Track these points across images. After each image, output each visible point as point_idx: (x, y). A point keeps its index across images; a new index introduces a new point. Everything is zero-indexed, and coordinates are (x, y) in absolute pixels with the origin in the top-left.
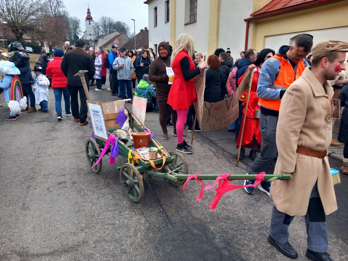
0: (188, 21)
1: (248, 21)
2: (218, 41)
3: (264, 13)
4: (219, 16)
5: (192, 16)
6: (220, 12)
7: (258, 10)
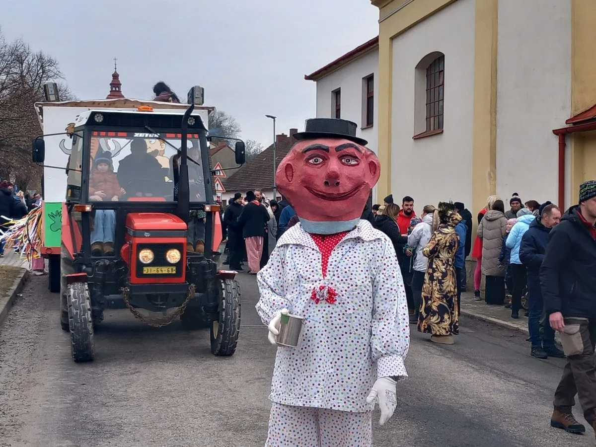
0: (423, 129)
1: (561, 134)
2: (495, 179)
3: (589, 120)
4: (494, 125)
5: (432, 119)
6: (498, 115)
7: (583, 110)
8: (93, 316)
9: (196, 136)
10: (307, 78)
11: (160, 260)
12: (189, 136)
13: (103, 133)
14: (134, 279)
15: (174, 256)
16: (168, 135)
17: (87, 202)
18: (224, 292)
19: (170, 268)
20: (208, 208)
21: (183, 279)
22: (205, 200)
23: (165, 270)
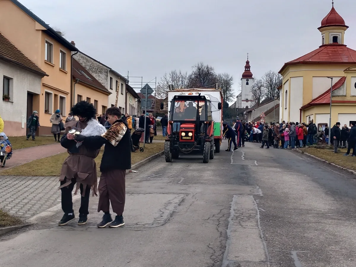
11: (187, 135)
12: (199, 101)
14: (180, 140)
15: (190, 134)
18: (205, 145)
20: (205, 122)
21: (193, 140)
22: (205, 120)
23: (188, 138)
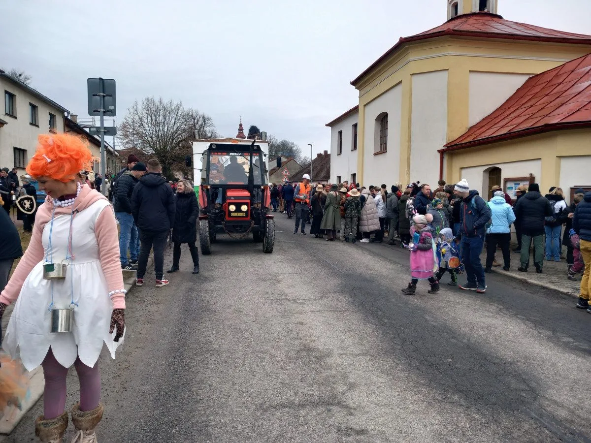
0: (379, 150)
1: (442, 152)
2: (410, 174)
3: (454, 145)
4: (409, 148)
5: (383, 145)
6: (411, 143)
7: (452, 141)
8: (210, 234)
9: (258, 154)
10: (327, 125)
11: (238, 210)
12: (253, 155)
13: (216, 153)
14: (227, 218)
15: (244, 208)
16: (245, 154)
17: (209, 184)
18: (268, 224)
19: (243, 213)
20: (262, 187)
21: (249, 218)
22: (261, 184)
23: (240, 214)
